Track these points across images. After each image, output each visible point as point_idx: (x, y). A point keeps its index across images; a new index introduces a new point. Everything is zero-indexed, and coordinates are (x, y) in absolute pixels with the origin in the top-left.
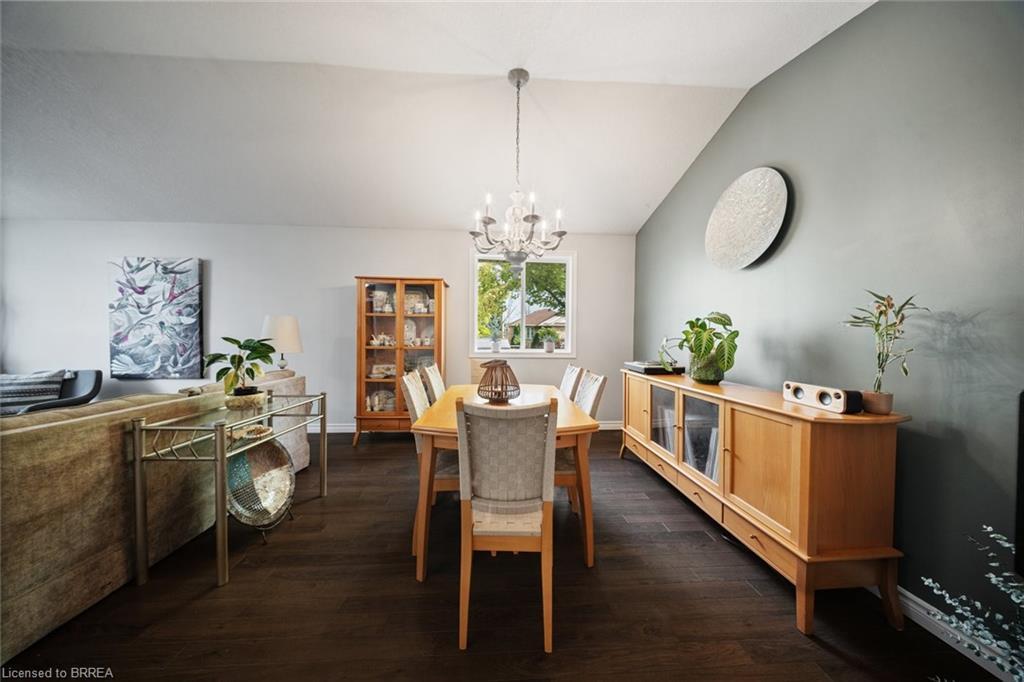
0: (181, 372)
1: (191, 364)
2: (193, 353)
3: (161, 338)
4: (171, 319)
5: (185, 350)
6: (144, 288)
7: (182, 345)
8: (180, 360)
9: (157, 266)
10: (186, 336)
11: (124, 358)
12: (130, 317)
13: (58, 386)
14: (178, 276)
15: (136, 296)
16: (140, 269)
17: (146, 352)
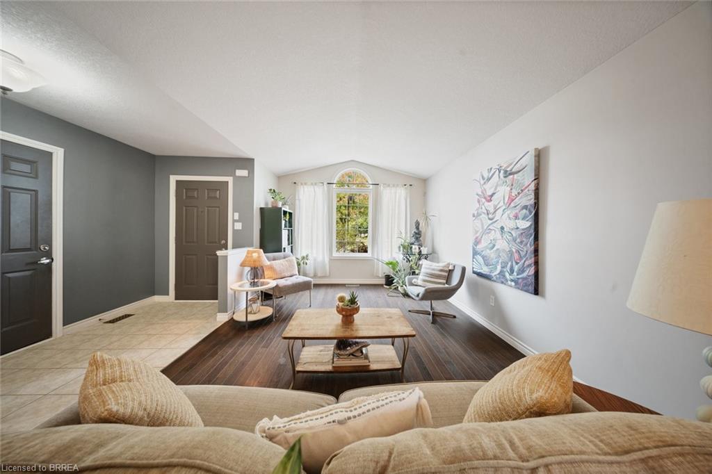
0: (516, 281)
1: (525, 275)
2: (527, 263)
3: (502, 244)
4: (509, 224)
5: (521, 258)
6: (492, 196)
7: (518, 251)
8: (516, 268)
9: (500, 172)
10: (521, 242)
11: (479, 258)
12: (482, 224)
13: (446, 274)
14: (515, 176)
15: (486, 204)
16: (489, 179)
17: (491, 254)
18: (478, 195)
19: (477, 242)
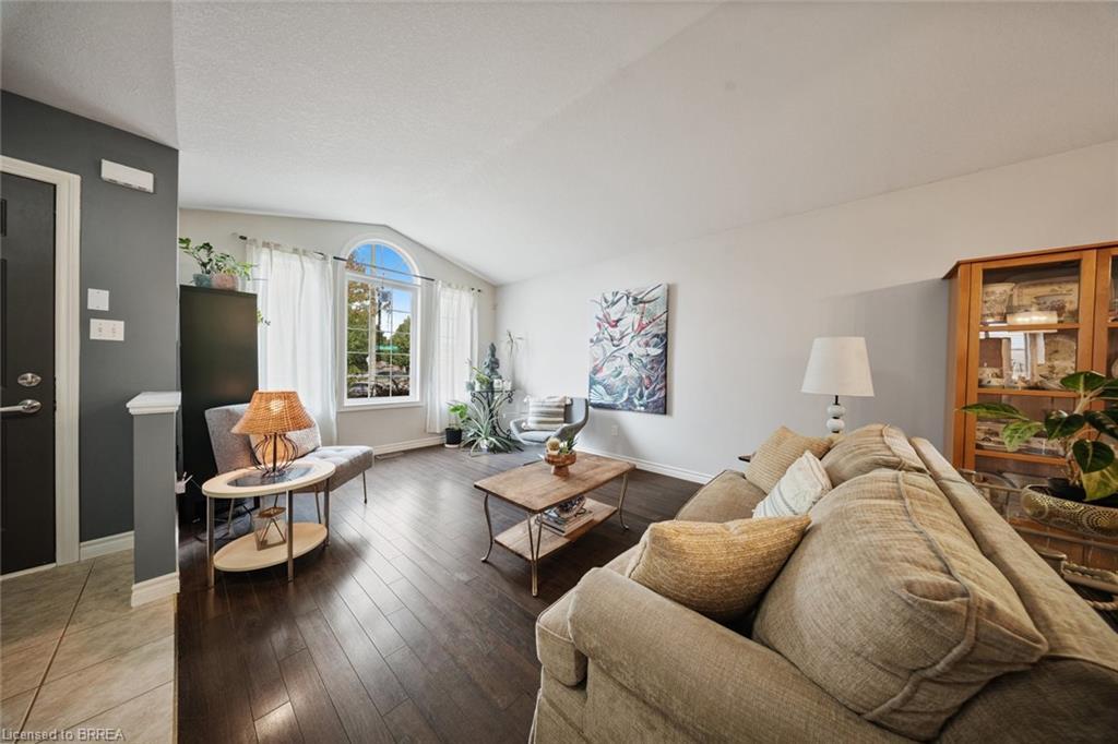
0: (646, 406)
1: (655, 398)
2: (658, 387)
3: (630, 371)
4: (639, 351)
5: (651, 383)
6: (618, 321)
7: (648, 377)
8: (646, 393)
9: (628, 298)
10: (652, 368)
11: (600, 388)
12: (604, 351)
13: (563, 410)
14: (647, 305)
15: (610, 329)
16: (614, 303)
17: (617, 382)
18: (598, 318)
19: (596, 371)
